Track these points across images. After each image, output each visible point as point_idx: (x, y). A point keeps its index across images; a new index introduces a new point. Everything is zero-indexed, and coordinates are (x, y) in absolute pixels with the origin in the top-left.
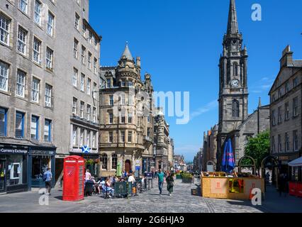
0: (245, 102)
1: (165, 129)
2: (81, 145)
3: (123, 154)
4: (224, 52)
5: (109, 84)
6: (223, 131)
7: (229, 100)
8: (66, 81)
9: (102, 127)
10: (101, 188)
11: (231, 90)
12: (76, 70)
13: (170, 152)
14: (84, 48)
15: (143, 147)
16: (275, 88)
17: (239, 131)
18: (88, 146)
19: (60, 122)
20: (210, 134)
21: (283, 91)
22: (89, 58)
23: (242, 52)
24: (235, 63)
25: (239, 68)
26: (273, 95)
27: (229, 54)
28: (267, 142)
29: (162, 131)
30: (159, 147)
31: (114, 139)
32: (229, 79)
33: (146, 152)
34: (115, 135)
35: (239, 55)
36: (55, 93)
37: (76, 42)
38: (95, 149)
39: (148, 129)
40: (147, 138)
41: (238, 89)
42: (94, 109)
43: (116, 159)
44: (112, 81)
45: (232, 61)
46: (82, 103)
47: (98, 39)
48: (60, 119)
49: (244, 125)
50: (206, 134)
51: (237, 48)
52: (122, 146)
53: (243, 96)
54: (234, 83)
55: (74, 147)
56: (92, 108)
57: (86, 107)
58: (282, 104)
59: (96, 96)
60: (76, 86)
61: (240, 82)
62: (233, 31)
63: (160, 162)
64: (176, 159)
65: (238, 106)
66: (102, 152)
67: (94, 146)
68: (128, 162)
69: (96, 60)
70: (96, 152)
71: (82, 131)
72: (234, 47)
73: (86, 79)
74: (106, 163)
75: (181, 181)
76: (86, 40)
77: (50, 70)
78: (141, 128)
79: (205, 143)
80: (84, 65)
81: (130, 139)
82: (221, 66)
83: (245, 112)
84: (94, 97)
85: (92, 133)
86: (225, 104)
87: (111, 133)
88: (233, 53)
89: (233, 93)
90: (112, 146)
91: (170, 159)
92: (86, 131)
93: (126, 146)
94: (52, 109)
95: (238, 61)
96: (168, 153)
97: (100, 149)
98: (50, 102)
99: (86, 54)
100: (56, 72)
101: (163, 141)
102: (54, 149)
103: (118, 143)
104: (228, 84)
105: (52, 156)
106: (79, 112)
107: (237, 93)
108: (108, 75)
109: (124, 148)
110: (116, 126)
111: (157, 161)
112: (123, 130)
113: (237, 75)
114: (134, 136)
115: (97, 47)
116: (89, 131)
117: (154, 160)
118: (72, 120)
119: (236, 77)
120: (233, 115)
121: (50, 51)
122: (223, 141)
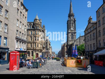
0: (75, 35)
1: (49, 43)
2: (20, 48)
3: (35, 51)
4: (69, 19)
5: (31, 28)
6: (69, 44)
7: (70, 34)
8: (14, 24)
9: (28, 42)
10: (27, 64)
11: (71, 31)
12: (18, 20)
13: (51, 51)
14: (21, 13)
15: (42, 49)
16: (86, 30)
17: (74, 44)
18: (22, 48)
19: (11, 39)
20: (63, 45)
21: (89, 31)
22: (23, 16)
23: (74, 19)
24: (72, 23)
25: (73, 24)
26: (86, 32)
27: (70, 19)
28: (83, 47)
29: (48, 44)
30: (47, 49)
31: (32, 46)
32: (70, 27)
33: (43, 50)
34: (32, 45)
35: (73, 20)
36: (9, 27)
37: (18, 10)
38: (25, 49)
39: (44, 43)
40: (44, 46)
41: (73, 31)
42: (25, 35)
43: (33, 53)
44: (32, 26)
45: (71, 22)
46: (20, 32)
47: (27, 10)
48: (11, 37)
49: (75, 42)
50: (62, 45)
51: (73, 18)
52: (35, 48)
53: (75, 33)
54: (72, 29)
55: (16, 48)
56: (24, 35)
57: (22, 34)
58: (89, 35)
59: (26, 30)
60: (18, 26)
61: (74, 28)
62: (71, 13)
63: (48, 54)
64: (52, 53)
65: (73, 36)
66: (28, 51)
67: (25, 48)
68: (37, 54)
69: (26, 17)
70: (26, 50)
71: (20, 42)
72: (72, 18)
73: (22, 24)
74: (29, 54)
75: (56, 60)
76: (22, 10)
77: (7, 18)
78: (42, 42)
79: (62, 48)
80: (21, 19)
81: (38, 46)
82: (68, 23)
83: (75, 38)
84: (25, 31)
85: (24, 43)
86: (69, 35)
87: (31, 44)
88: (71, 19)
89: (71, 32)
90: (32, 48)
91: (51, 53)
92: (22, 43)
93: (37, 48)
94: (7, 33)
95: (73, 22)
96: (50, 51)
97: (27, 49)
98: (7, 31)
99: (22, 15)
100: (9, 20)
101: (48, 47)
102: (8, 49)
103: (34, 48)
104: (70, 29)
105: (7, 52)
106: (19, 35)
107: (73, 32)
108: (30, 24)
109: (36, 49)
110: (33, 42)
111: (47, 53)
112: (35, 43)
113: (73, 26)
114: (39, 45)
115: (26, 13)
116: (23, 43)
117: (46, 53)
118: (16, 38)
119: (73, 27)
120: (72, 39)
121: (7, 11)
122: (68, 47)
